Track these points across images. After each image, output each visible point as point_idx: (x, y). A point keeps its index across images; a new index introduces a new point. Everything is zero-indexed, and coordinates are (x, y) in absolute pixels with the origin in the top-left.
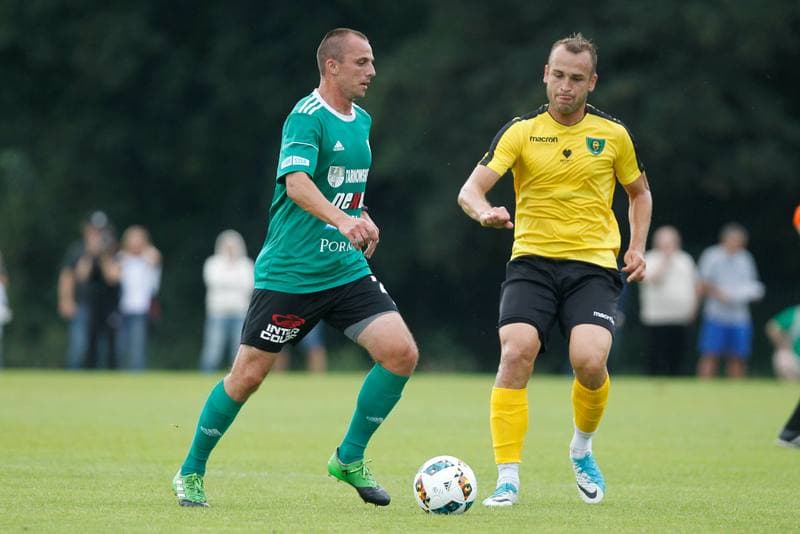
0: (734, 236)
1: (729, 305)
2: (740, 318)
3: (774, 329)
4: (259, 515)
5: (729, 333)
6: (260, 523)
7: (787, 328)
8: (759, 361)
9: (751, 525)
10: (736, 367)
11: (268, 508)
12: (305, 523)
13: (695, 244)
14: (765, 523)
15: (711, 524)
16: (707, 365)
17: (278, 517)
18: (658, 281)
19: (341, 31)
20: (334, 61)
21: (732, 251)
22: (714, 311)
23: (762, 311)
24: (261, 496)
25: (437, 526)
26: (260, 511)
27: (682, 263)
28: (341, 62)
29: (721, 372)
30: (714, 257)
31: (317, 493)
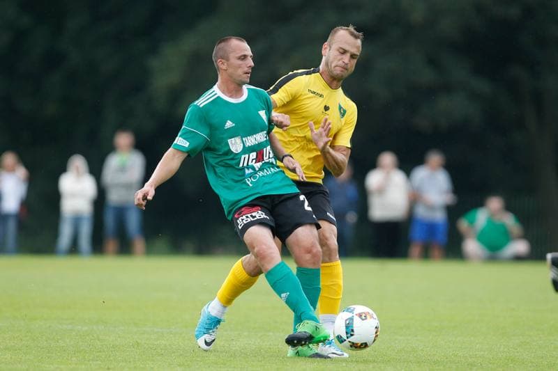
0: (435, 158)
1: (431, 208)
2: (439, 217)
3: (463, 224)
4: (97, 357)
5: (431, 228)
6: (99, 362)
7: (472, 223)
8: (452, 247)
9: (447, 363)
10: (436, 252)
11: (104, 351)
12: (130, 362)
13: (408, 164)
14: (457, 361)
15: (418, 362)
16: (415, 250)
17: (111, 358)
18: (381, 191)
19: (227, 39)
20: (223, 61)
21: (434, 169)
22: (421, 212)
23: (455, 212)
24: (99, 343)
25: (225, 364)
26: (98, 354)
27: (398, 177)
28: (228, 60)
29: (426, 254)
30: (421, 173)
31: (139, 341)
